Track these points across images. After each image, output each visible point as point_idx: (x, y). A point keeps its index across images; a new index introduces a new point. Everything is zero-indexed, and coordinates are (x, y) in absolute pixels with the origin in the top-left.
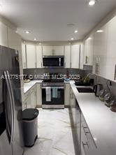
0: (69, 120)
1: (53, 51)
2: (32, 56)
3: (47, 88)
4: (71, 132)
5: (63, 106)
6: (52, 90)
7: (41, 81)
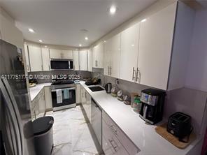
0: (82, 117)
1: (62, 54)
2: (38, 58)
3: (57, 90)
4: (87, 127)
5: (75, 105)
6: (63, 92)
7: (50, 84)
